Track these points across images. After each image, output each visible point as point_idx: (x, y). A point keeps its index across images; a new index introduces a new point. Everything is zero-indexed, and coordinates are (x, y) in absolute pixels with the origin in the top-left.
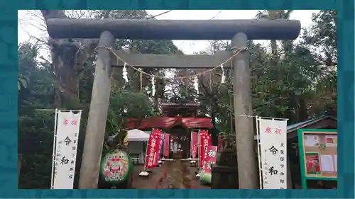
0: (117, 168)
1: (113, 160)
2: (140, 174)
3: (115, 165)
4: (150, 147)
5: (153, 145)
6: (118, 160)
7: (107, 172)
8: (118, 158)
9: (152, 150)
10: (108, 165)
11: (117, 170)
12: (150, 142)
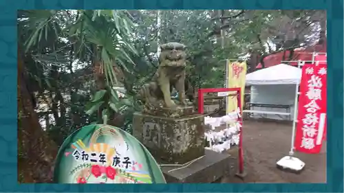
1: (96, 171)
5: (314, 94)
8: (109, 162)
9: (309, 105)
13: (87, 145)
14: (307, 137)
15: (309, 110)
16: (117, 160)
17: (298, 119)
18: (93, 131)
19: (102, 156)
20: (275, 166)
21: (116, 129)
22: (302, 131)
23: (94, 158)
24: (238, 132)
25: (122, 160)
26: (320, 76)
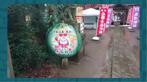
0: (66, 43)
1: (61, 35)
2: (93, 39)
3: (63, 40)
4: (100, 19)
5: (103, 18)
6: (65, 35)
7: (56, 47)
8: (65, 32)
9: (102, 21)
10: (56, 39)
11: (65, 45)
12: (100, 16)
13: (58, 29)
14: (101, 30)
15: (101, 22)
16: (67, 32)
17: (98, 26)
18: (59, 25)
19: (63, 31)
20: (92, 40)
21: (67, 25)
22: (99, 29)
23: (60, 32)
24: (83, 30)
25: (69, 31)
26: (105, 12)
